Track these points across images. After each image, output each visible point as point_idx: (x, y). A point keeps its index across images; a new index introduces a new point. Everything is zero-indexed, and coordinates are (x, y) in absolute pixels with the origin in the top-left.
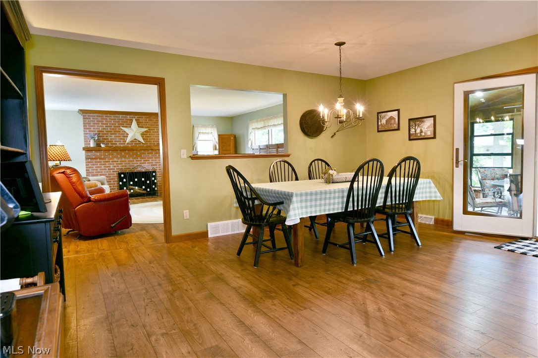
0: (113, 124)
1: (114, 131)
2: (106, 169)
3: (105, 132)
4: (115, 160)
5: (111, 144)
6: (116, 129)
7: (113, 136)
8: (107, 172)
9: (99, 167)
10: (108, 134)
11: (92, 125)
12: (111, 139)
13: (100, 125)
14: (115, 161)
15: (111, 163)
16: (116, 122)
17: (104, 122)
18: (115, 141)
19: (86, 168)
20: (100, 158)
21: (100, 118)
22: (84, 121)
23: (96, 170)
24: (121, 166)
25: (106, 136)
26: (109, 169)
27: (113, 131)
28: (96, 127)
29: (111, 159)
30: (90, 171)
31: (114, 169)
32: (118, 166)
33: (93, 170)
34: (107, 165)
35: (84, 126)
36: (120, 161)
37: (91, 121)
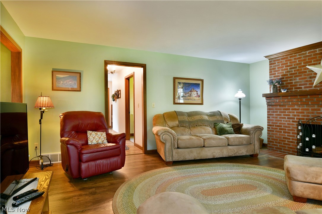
0: (297, 64)
1: (300, 73)
2: (285, 118)
3: (289, 76)
4: (296, 107)
5: (295, 88)
6: (301, 69)
7: (298, 78)
8: (287, 121)
9: (278, 115)
10: (292, 77)
11: (277, 69)
12: (295, 82)
13: (285, 68)
14: (295, 109)
15: (291, 111)
16: (301, 61)
17: (289, 64)
18: (300, 85)
19: (268, 115)
20: (280, 105)
21: (284, 60)
22: (270, 67)
23: (276, 118)
24: (302, 116)
25: (290, 80)
26: (288, 118)
27: (298, 72)
28: (280, 71)
29: (291, 106)
30: (271, 118)
31: (294, 119)
32: (299, 116)
33: (273, 117)
34: (287, 114)
35: (270, 72)
36: (302, 109)
37: (276, 66)
